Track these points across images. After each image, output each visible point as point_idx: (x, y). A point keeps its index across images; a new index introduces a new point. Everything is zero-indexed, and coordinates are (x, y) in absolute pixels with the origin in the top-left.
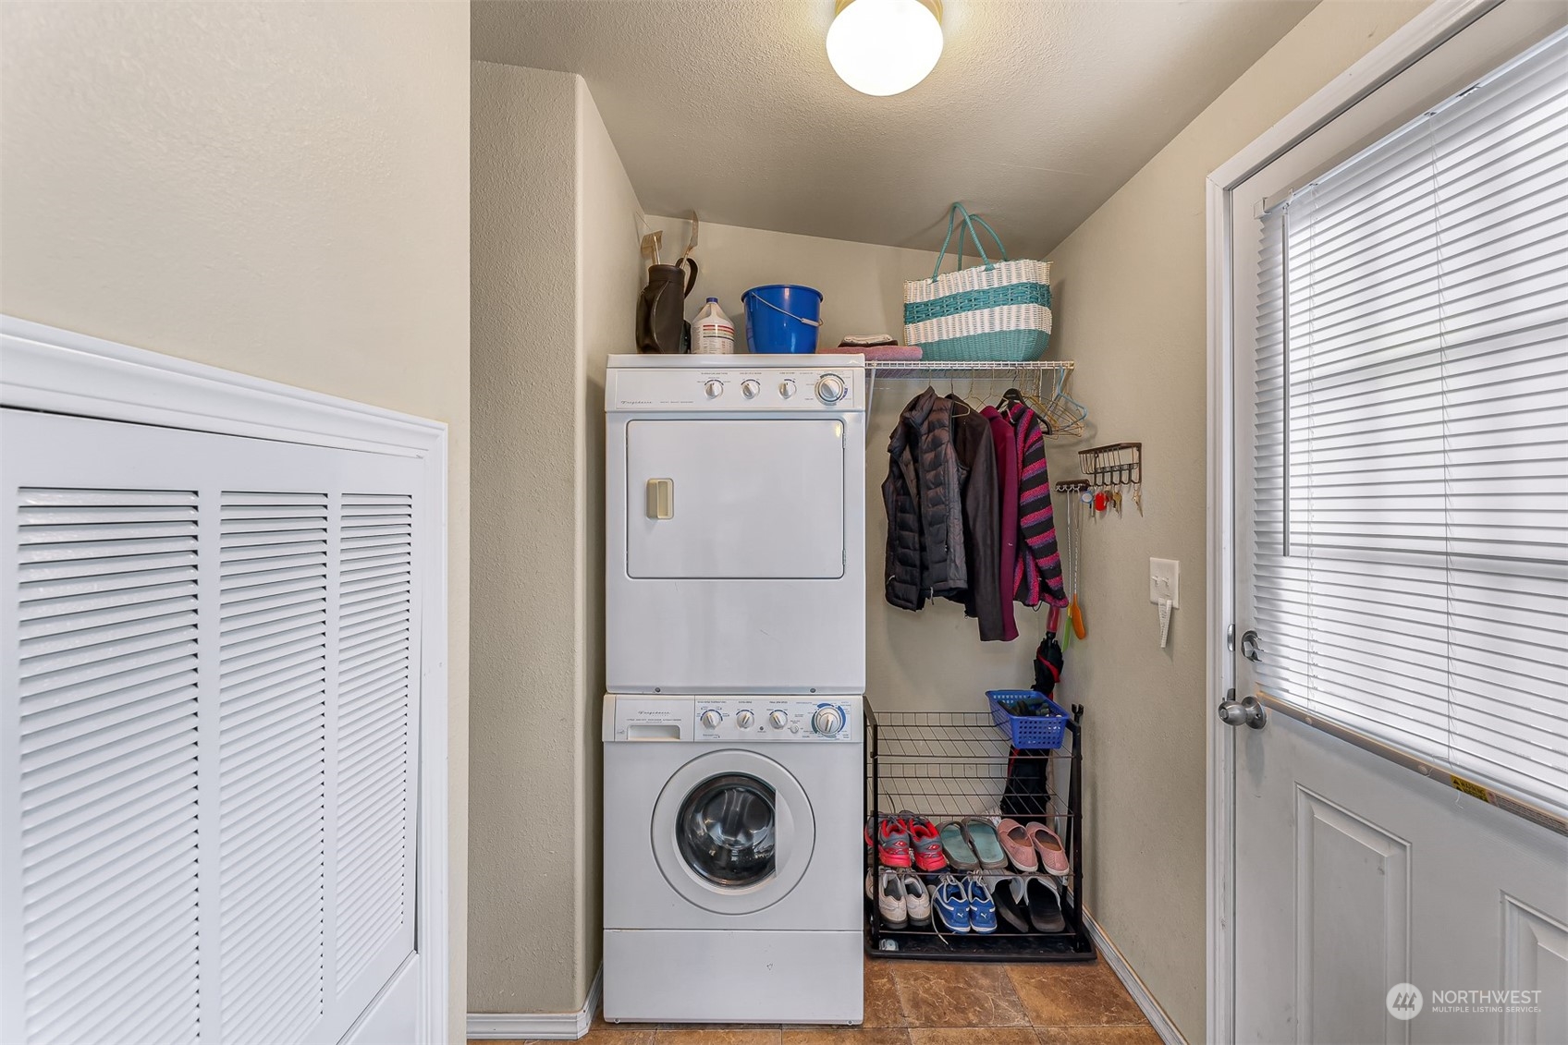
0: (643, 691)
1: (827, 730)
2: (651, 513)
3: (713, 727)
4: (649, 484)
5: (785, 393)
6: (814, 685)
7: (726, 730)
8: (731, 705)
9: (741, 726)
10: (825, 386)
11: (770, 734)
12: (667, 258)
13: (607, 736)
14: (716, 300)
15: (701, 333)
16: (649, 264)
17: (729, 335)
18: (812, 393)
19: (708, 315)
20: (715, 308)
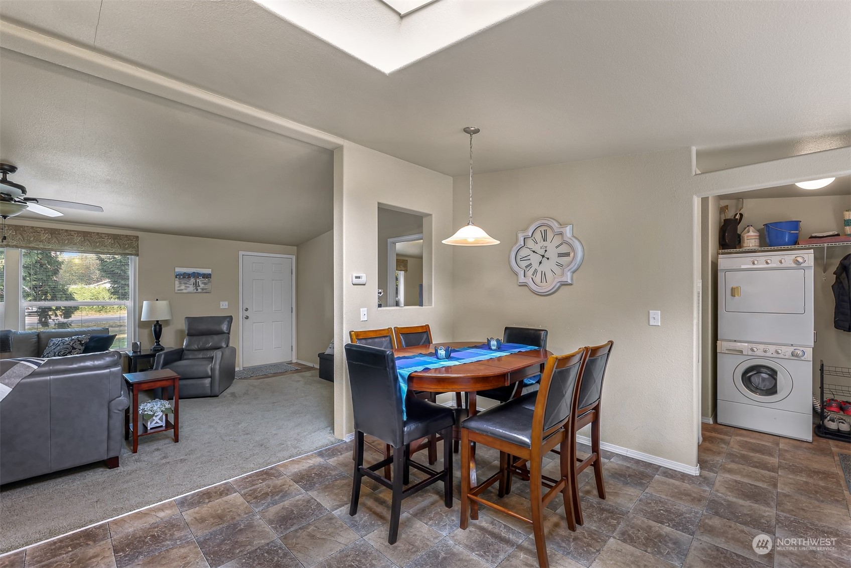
0: (730, 341)
1: (797, 356)
2: (733, 295)
3: (754, 352)
4: (732, 288)
5: (781, 262)
6: (792, 344)
7: (760, 353)
8: (762, 347)
9: (765, 352)
10: (796, 260)
11: (775, 355)
12: (730, 215)
13: (718, 351)
14: (751, 226)
15: (746, 239)
16: (723, 218)
17: (758, 238)
18: (792, 262)
19: (749, 232)
20: (751, 229)
